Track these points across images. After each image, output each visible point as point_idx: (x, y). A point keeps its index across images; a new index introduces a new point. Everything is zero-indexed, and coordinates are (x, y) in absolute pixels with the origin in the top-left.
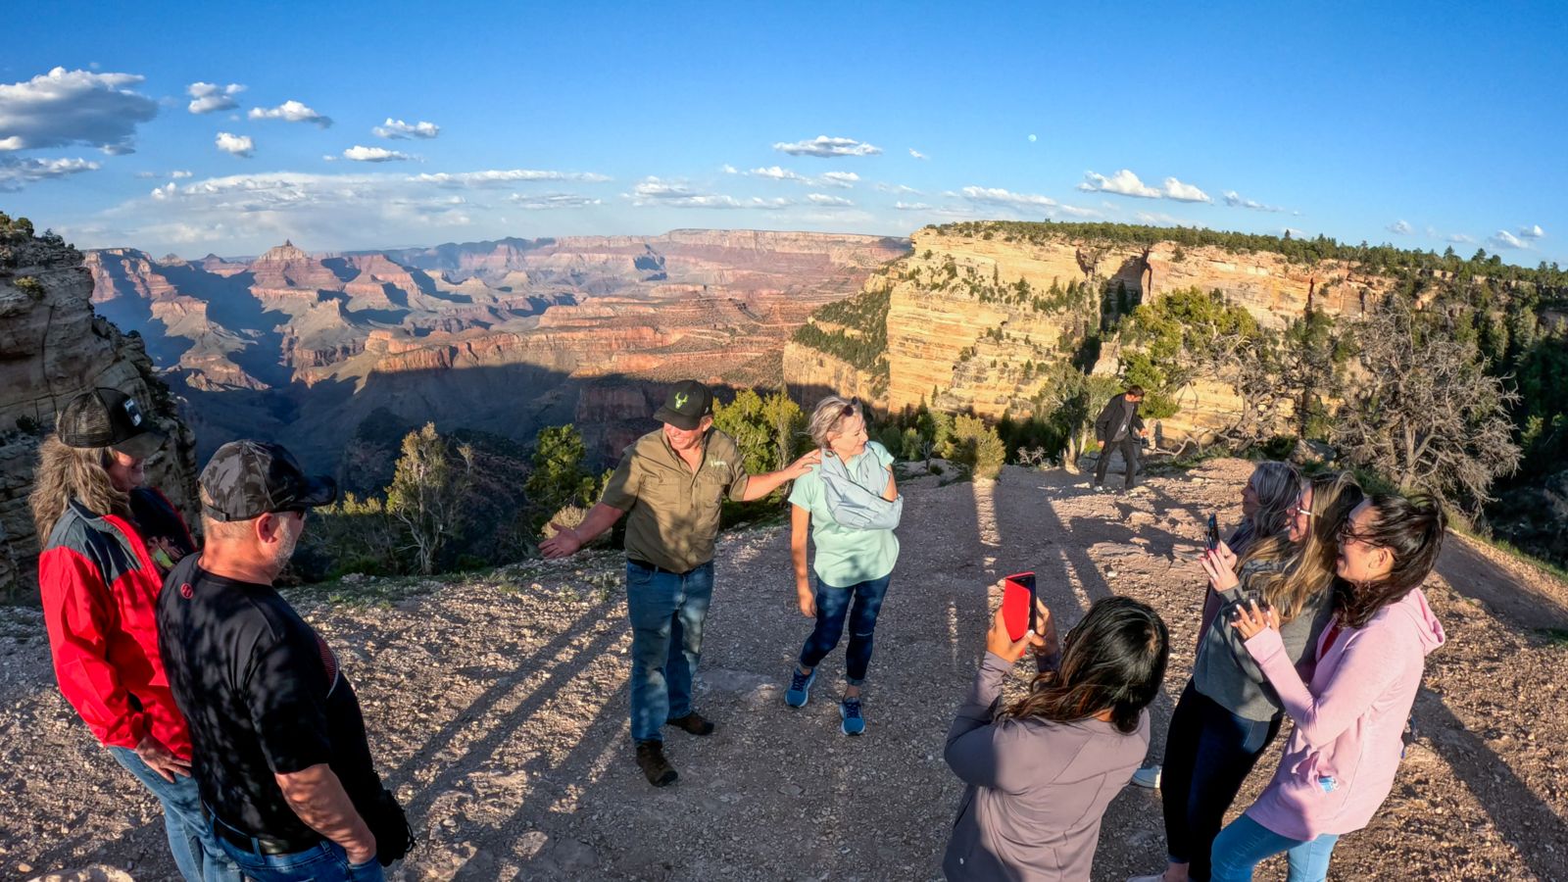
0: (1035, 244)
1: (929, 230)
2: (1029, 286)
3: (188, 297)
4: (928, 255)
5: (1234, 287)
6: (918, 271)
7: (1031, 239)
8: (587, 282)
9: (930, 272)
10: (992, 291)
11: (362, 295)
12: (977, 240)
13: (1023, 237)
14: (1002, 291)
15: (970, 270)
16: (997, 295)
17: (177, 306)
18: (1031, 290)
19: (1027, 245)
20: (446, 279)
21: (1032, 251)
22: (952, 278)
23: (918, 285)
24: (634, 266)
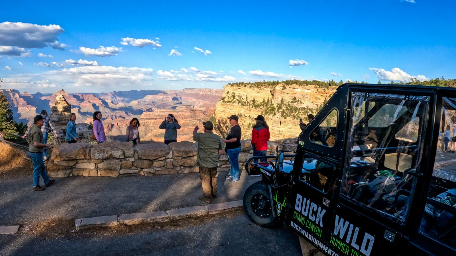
0: (258, 88)
1: (229, 85)
2: (256, 101)
3: (30, 105)
4: (228, 92)
5: (300, 96)
6: (225, 97)
7: (257, 86)
8: (157, 104)
9: (228, 97)
10: (245, 103)
11: (85, 107)
12: (242, 87)
13: (255, 86)
14: (248, 102)
15: (239, 97)
16: (246, 104)
17: (27, 108)
18: (257, 102)
19: (256, 89)
20: (112, 103)
21: (257, 90)
22: (233, 99)
23: (224, 101)
24: (172, 99)
